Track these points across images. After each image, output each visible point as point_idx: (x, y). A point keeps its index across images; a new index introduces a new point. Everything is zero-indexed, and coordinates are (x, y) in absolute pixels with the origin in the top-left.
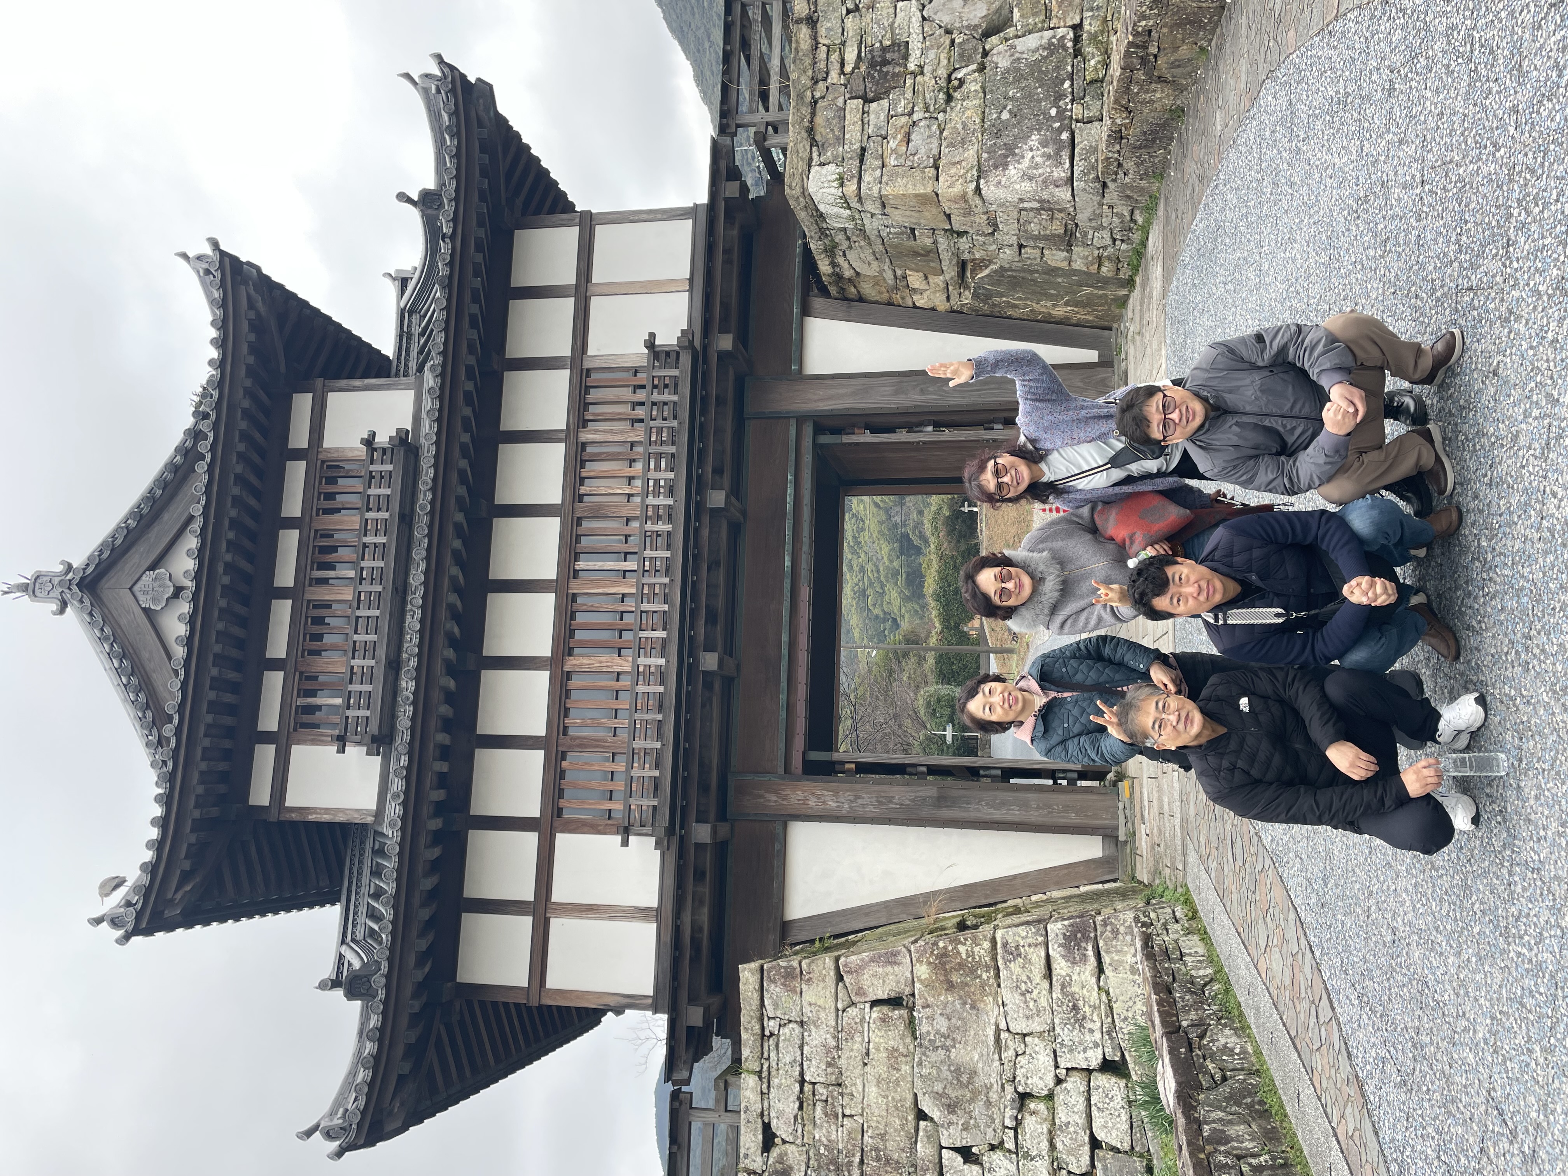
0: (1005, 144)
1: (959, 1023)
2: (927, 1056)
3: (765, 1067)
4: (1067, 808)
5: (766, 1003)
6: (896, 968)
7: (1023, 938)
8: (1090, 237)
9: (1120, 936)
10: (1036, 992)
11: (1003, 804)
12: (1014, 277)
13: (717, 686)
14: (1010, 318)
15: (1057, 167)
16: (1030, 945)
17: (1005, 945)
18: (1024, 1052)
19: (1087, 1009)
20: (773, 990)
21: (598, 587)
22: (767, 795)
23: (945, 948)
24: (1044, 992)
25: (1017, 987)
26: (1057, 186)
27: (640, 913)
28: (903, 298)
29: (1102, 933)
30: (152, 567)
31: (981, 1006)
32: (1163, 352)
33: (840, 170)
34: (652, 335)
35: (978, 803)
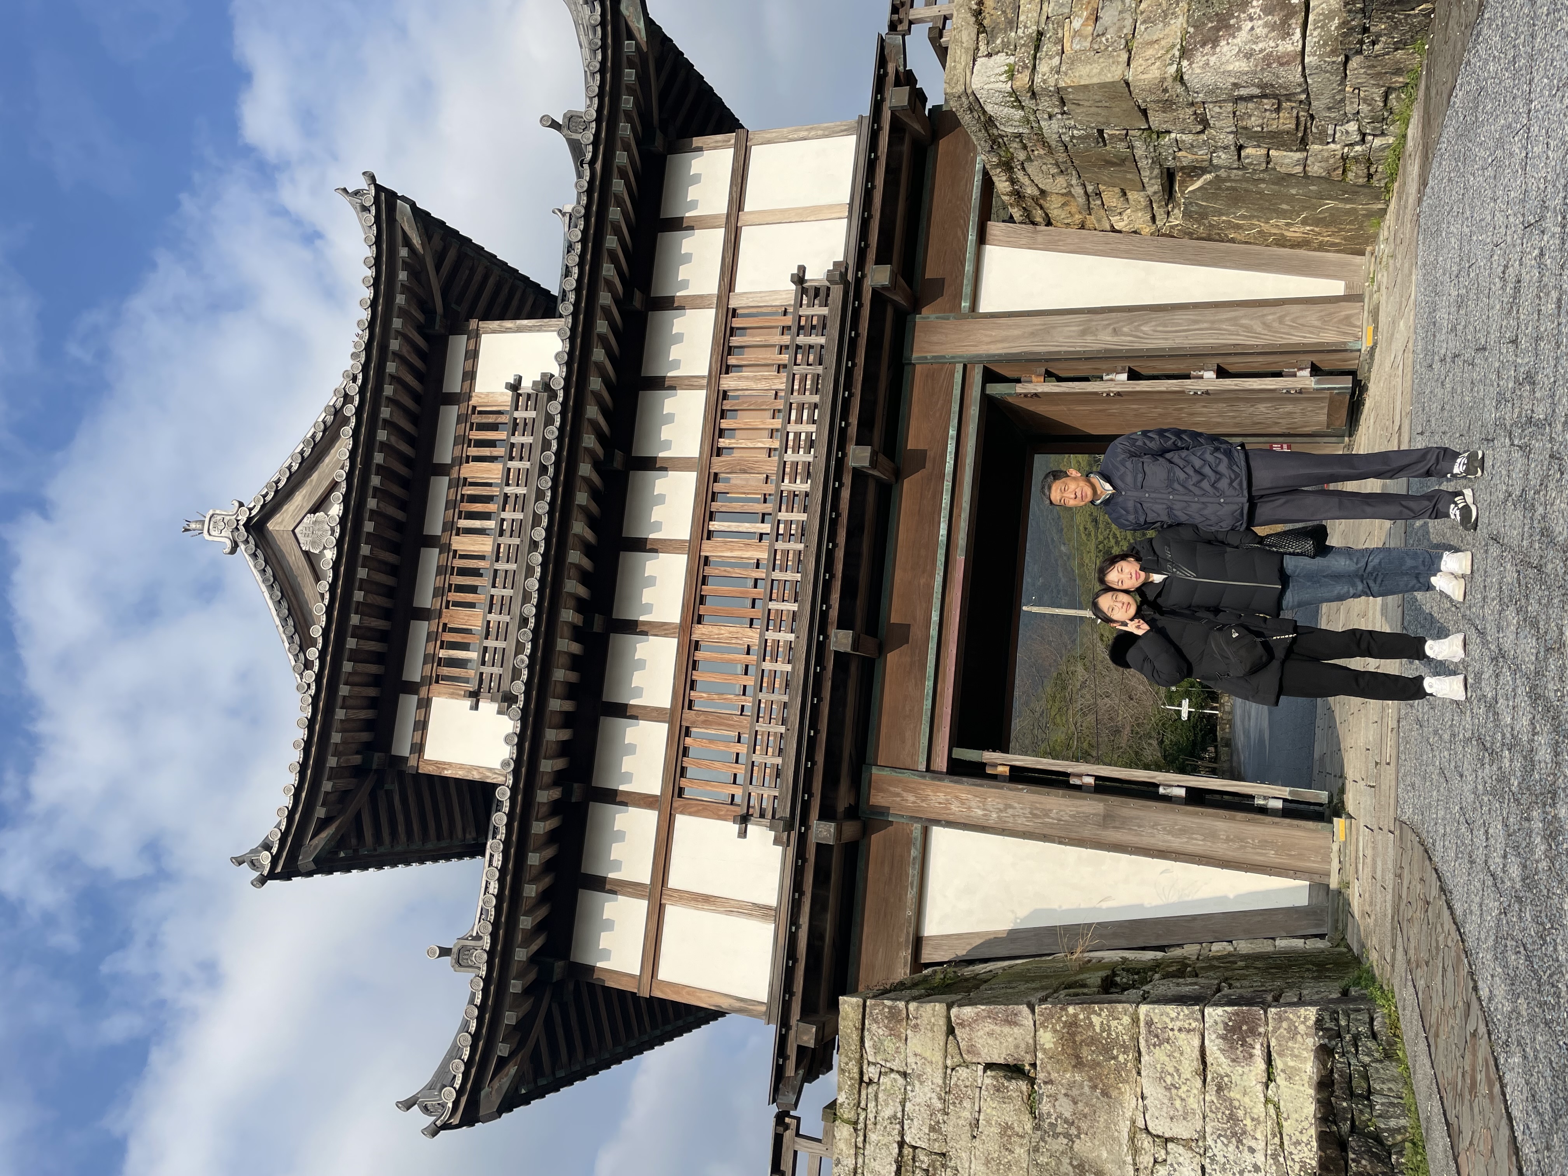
0: (1217, 14)
1: (1086, 1110)
2: (1046, 1142)
3: (862, 1118)
4: (1264, 844)
5: (867, 1045)
6: (1016, 1030)
7: (1172, 1020)
8: (1330, 132)
9: (1299, 1037)
10: (1184, 1088)
11: (1183, 831)
12: (1234, 189)
13: (853, 668)
14: (1233, 241)
15: (1284, 39)
16: (1180, 1030)
17: (1150, 1023)
18: (1165, 1160)
19: (1248, 1122)
20: (876, 1030)
21: (732, 550)
22: (905, 794)
23: (1075, 1015)
24: (1196, 1091)
25: (1161, 1078)
26: (1282, 65)
27: (758, 910)
28: (1099, 221)
29: (1275, 1030)
30: (314, 510)
31: (1114, 1094)
32: (1414, 277)
33: (1012, 60)
34: (802, 269)
35: (1153, 827)
